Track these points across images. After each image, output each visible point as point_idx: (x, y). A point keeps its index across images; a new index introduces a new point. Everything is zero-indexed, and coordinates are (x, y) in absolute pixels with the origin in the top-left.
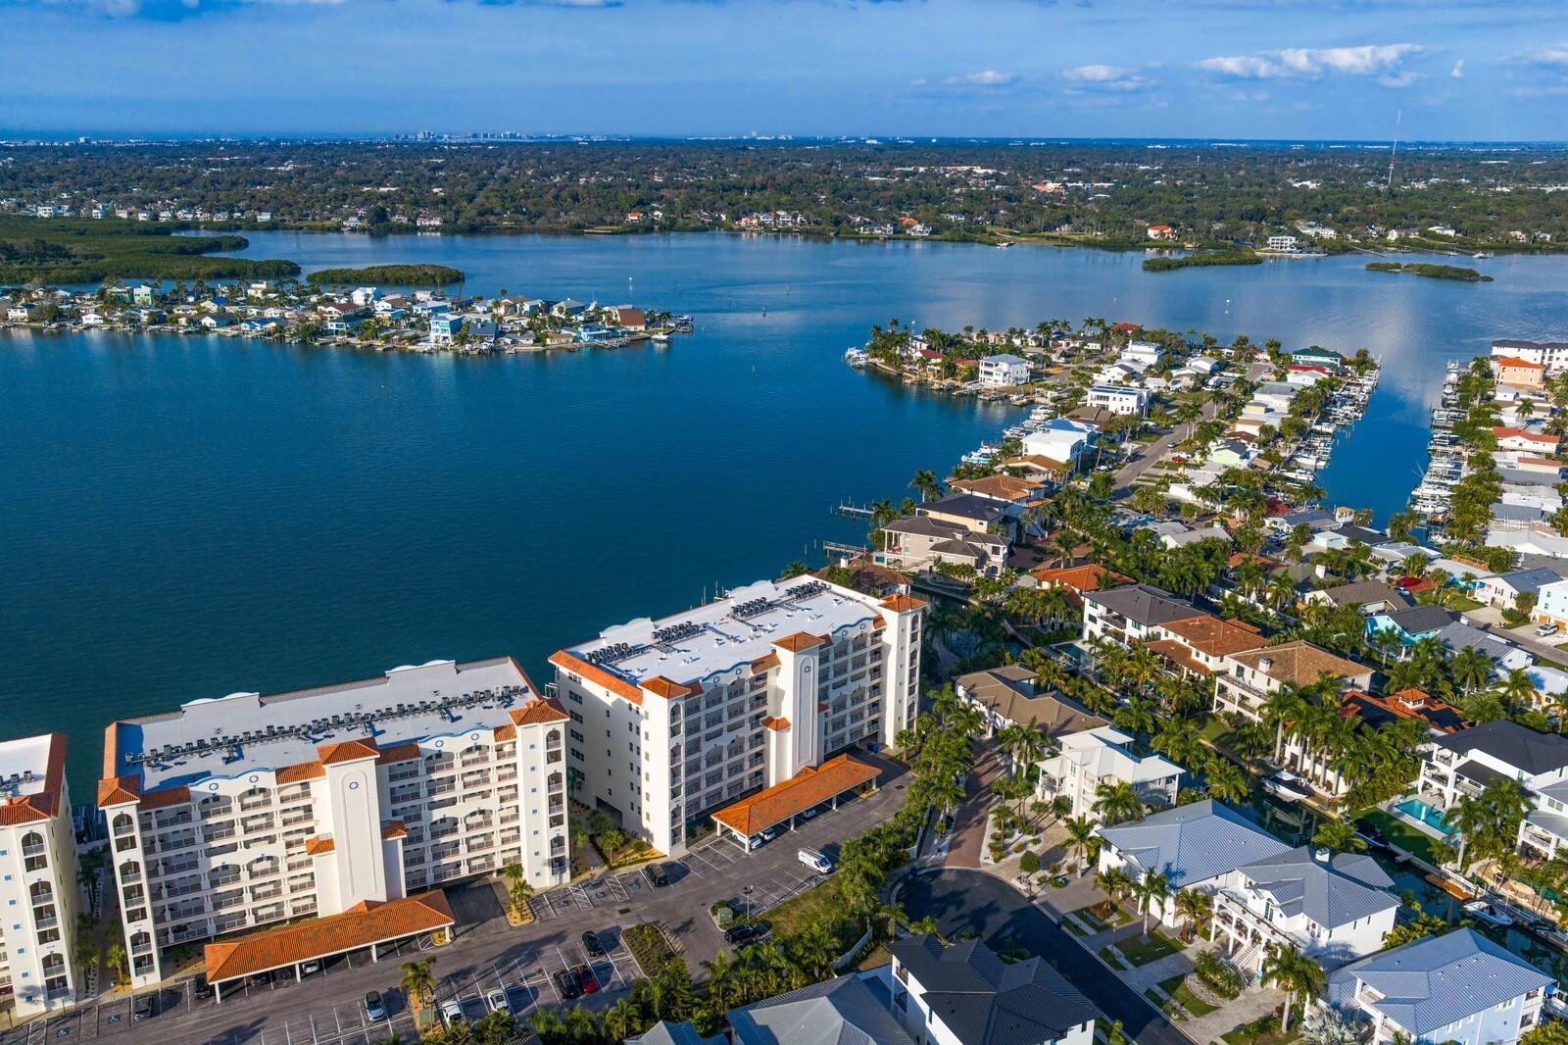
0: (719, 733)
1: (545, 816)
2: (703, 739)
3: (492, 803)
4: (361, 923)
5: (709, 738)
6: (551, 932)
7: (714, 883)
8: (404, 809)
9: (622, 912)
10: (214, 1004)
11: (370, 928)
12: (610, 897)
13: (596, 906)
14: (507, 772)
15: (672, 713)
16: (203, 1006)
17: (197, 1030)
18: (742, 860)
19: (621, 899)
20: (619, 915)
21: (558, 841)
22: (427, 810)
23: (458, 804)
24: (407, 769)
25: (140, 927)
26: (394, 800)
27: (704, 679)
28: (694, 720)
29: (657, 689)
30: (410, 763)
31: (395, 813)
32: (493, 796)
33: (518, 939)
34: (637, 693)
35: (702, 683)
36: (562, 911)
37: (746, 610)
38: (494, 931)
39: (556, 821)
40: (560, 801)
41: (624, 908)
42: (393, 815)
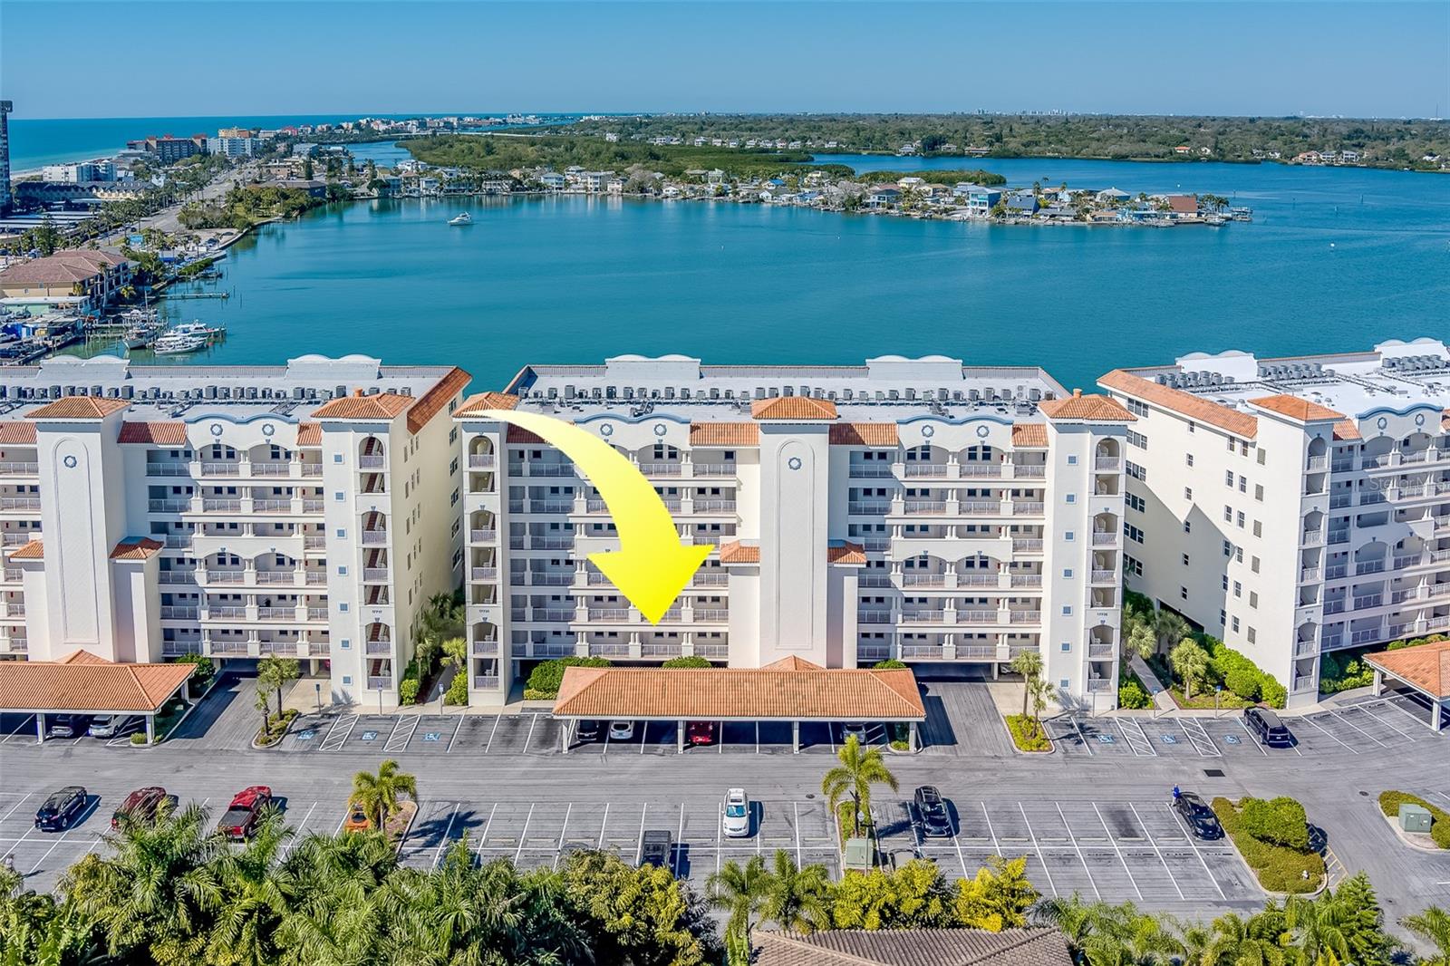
0: (1379, 520)
1: (1083, 584)
2: (1353, 522)
3: (1000, 549)
4: (781, 685)
5: (1364, 522)
6: (1083, 776)
7: (1380, 765)
8: (867, 528)
9: (1210, 773)
10: (558, 752)
11: (795, 695)
12: (1186, 747)
13: (1161, 755)
14: (1029, 502)
15: (1309, 452)
16: (545, 751)
17: (523, 782)
18: (1428, 740)
19: (1208, 754)
20: (1203, 777)
21: (1100, 634)
22: (900, 537)
23: (948, 537)
24: (876, 465)
25: (485, 615)
26: (854, 510)
27: (1361, 418)
28: (1339, 485)
29: (1285, 408)
30: (882, 456)
31: (852, 531)
32: (1002, 538)
33: (1026, 774)
34: (1244, 420)
35: (1356, 422)
36: (1102, 749)
37: (1409, 365)
38: (987, 753)
39: (1101, 597)
40: (1108, 566)
41: (1212, 766)
42: (850, 535)
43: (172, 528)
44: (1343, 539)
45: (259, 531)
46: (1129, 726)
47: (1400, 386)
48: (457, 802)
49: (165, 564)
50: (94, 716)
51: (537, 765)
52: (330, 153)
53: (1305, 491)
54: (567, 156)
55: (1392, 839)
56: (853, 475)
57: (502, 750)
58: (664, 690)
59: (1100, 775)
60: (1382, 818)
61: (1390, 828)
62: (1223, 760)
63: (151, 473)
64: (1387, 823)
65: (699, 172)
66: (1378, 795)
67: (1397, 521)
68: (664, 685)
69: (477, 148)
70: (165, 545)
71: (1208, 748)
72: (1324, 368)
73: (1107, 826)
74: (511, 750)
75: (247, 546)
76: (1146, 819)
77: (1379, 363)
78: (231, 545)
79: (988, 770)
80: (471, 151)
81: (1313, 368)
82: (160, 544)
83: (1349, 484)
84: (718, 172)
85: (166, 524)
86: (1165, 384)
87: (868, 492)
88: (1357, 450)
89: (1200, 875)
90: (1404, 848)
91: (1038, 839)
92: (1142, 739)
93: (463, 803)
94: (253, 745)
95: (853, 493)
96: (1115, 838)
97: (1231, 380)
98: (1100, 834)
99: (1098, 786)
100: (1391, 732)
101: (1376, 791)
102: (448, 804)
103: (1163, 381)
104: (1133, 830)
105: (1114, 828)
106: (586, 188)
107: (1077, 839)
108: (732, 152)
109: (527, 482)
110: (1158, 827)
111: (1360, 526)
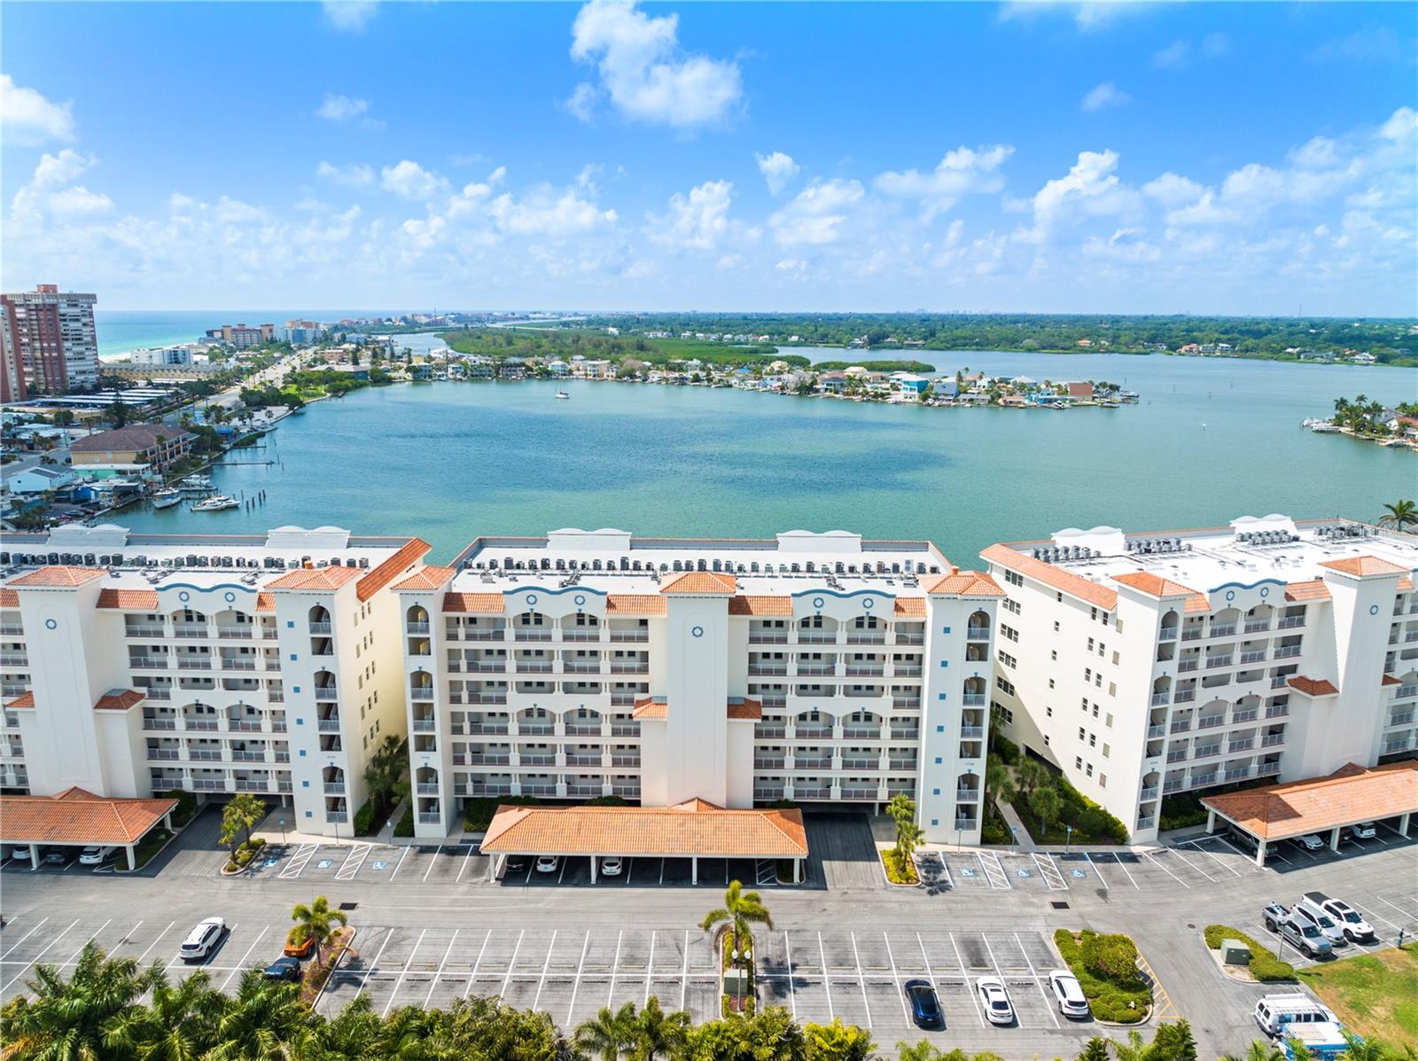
0: (1222, 681)
1: (954, 737)
2: (1199, 683)
3: (882, 706)
4: (683, 825)
5: (1208, 683)
6: (944, 907)
7: (1207, 898)
8: (765, 687)
9: (1057, 905)
10: (486, 881)
11: (694, 834)
12: (1038, 880)
13: (1016, 888)
14: (908, 667)
15: (1163, 623)
16: (475, 880)
17: (451, 909)
18: (1251, 875)
19: (1056, 887)
20: (1050, 910)
21: (968, 781)
22: (794, 695)
23: (836, 696)
24: (774, 632)
25: (427, 761)
26: (753, 671)
27: (1211, 591)
28: (1188, 650)
29: (1143, 583)
30: (780, 624)
31: (752, 689)
32: (885, 697)
33: (893, 904)
34: (1107, 594)
35: (1207, 596)
36: (964, 881)
37: (1259, 540)
38: (862, 886)
39: (969, 751)
40: (978, 723)
41: (1059, 899)
42: (750, 693)
43: (154, 682)
44: (1189, 697)
45: (230, 685)
46: (989, 860)
47: (1249, 559)
48: (391, 928)
49: (149, 714)
50: (85, 847)
51: (467, 893)
52: (378, 342)
53: (1156, 658)
54: (574, 348)
55: (1213, 970)
56: (753, 640)
57: (439, 879)
58: (579, 829)
59: (959, 906)
60: (1206, 950)
61: (1213, 960)
62: (1069, 892)
63: (130, 633)
64: (1209, 954)
65: (679, 361)
66: (1203, 928)
67: (1238, 681)
68: (580, 824)
69: (501, 340)
70: (147, 696)
71: (1057, 881)
72: (1183, 544)
73: (960, 957)
74: (446, 879)
75: (219, 699)
76: (995, 948)
77: (1233, 538)
78: (204, 697)
79: (862, 901)
80: (495, 342)
81: (1173, 542)
82: (142, 696)
83: (1197, 649)
84: (696, 362)
85: (149, 678)
86: (1039, 558)
87: (766, 655)
88: (1207, 620)
89: (1038, 1003)
90: (1224, 979)
91: (898, 968)
92: (1000, 873)
93: (396, 928)
94: (222, 872)
95: (752, 657)
96: (966, 967)
97: (1099, 555)
98: (952, 966)
99: (957, 917)
100: (1220, 868)
101: (1204, 923)
102: (383, 929)
103: (1037, 555)
104: (983, 960)
105: (966, 958)
106: (586, 375)
107: (932, 968)
108: (711, 345)
109: (463, 645)
110: (1005, 957)
111: (1204, 686)
